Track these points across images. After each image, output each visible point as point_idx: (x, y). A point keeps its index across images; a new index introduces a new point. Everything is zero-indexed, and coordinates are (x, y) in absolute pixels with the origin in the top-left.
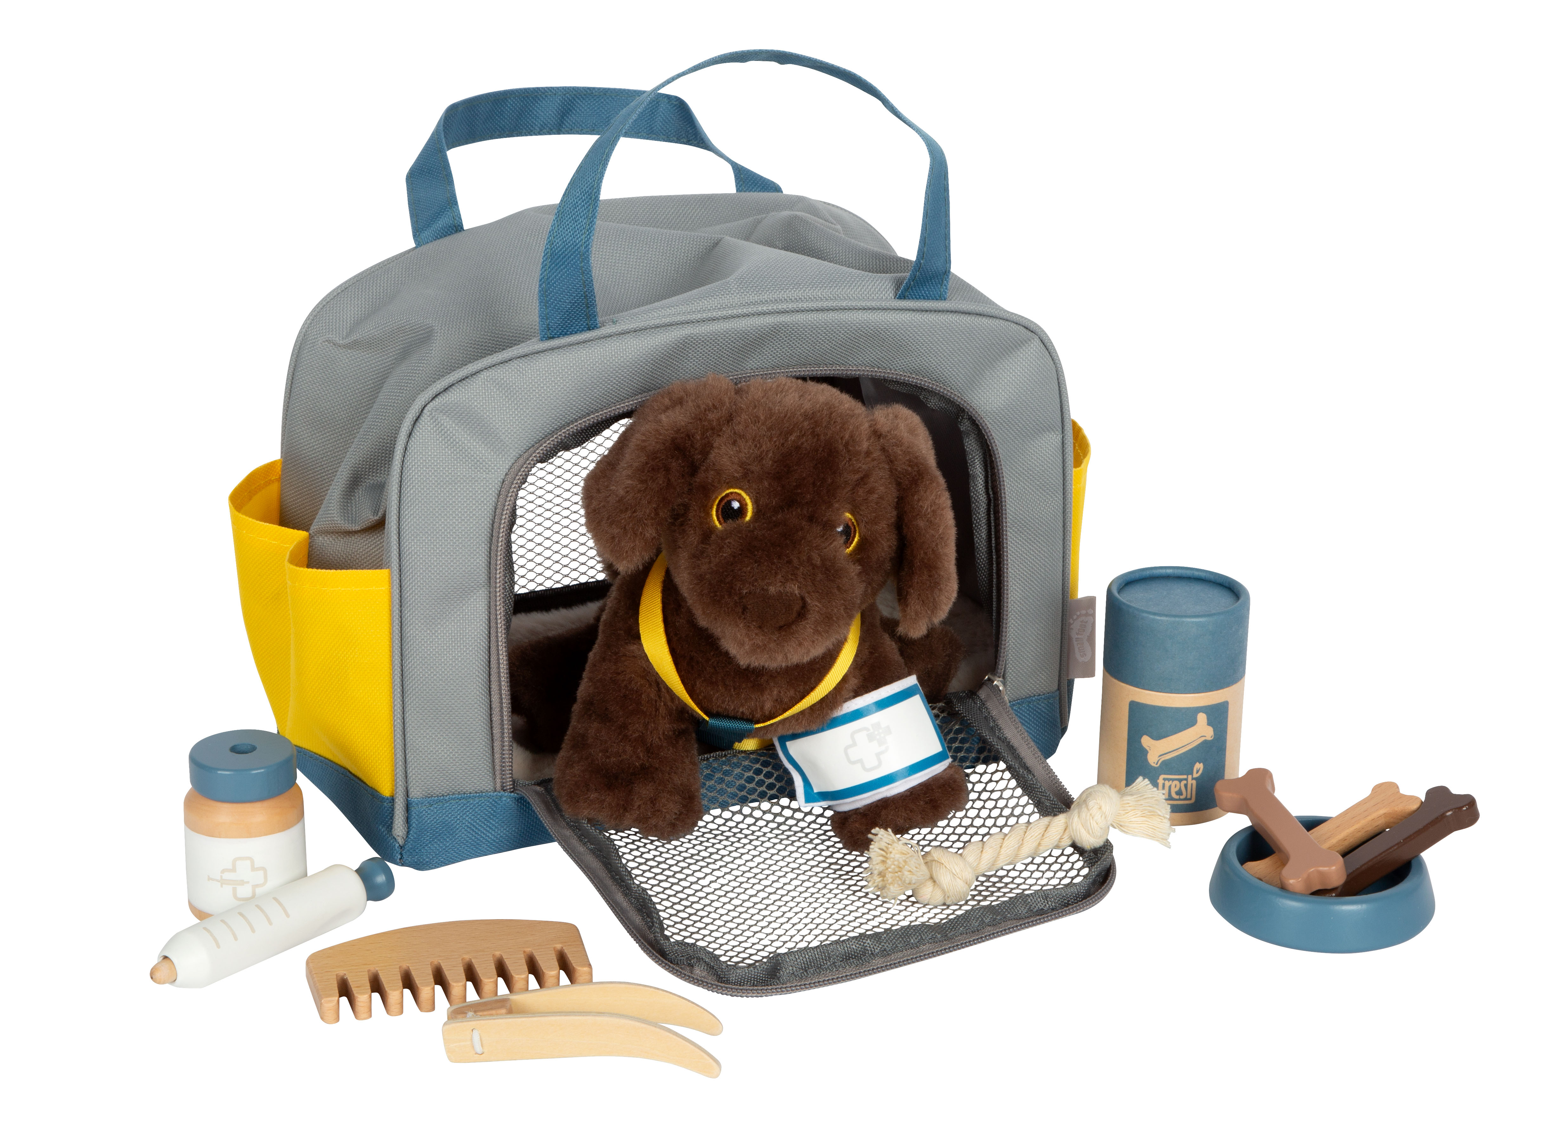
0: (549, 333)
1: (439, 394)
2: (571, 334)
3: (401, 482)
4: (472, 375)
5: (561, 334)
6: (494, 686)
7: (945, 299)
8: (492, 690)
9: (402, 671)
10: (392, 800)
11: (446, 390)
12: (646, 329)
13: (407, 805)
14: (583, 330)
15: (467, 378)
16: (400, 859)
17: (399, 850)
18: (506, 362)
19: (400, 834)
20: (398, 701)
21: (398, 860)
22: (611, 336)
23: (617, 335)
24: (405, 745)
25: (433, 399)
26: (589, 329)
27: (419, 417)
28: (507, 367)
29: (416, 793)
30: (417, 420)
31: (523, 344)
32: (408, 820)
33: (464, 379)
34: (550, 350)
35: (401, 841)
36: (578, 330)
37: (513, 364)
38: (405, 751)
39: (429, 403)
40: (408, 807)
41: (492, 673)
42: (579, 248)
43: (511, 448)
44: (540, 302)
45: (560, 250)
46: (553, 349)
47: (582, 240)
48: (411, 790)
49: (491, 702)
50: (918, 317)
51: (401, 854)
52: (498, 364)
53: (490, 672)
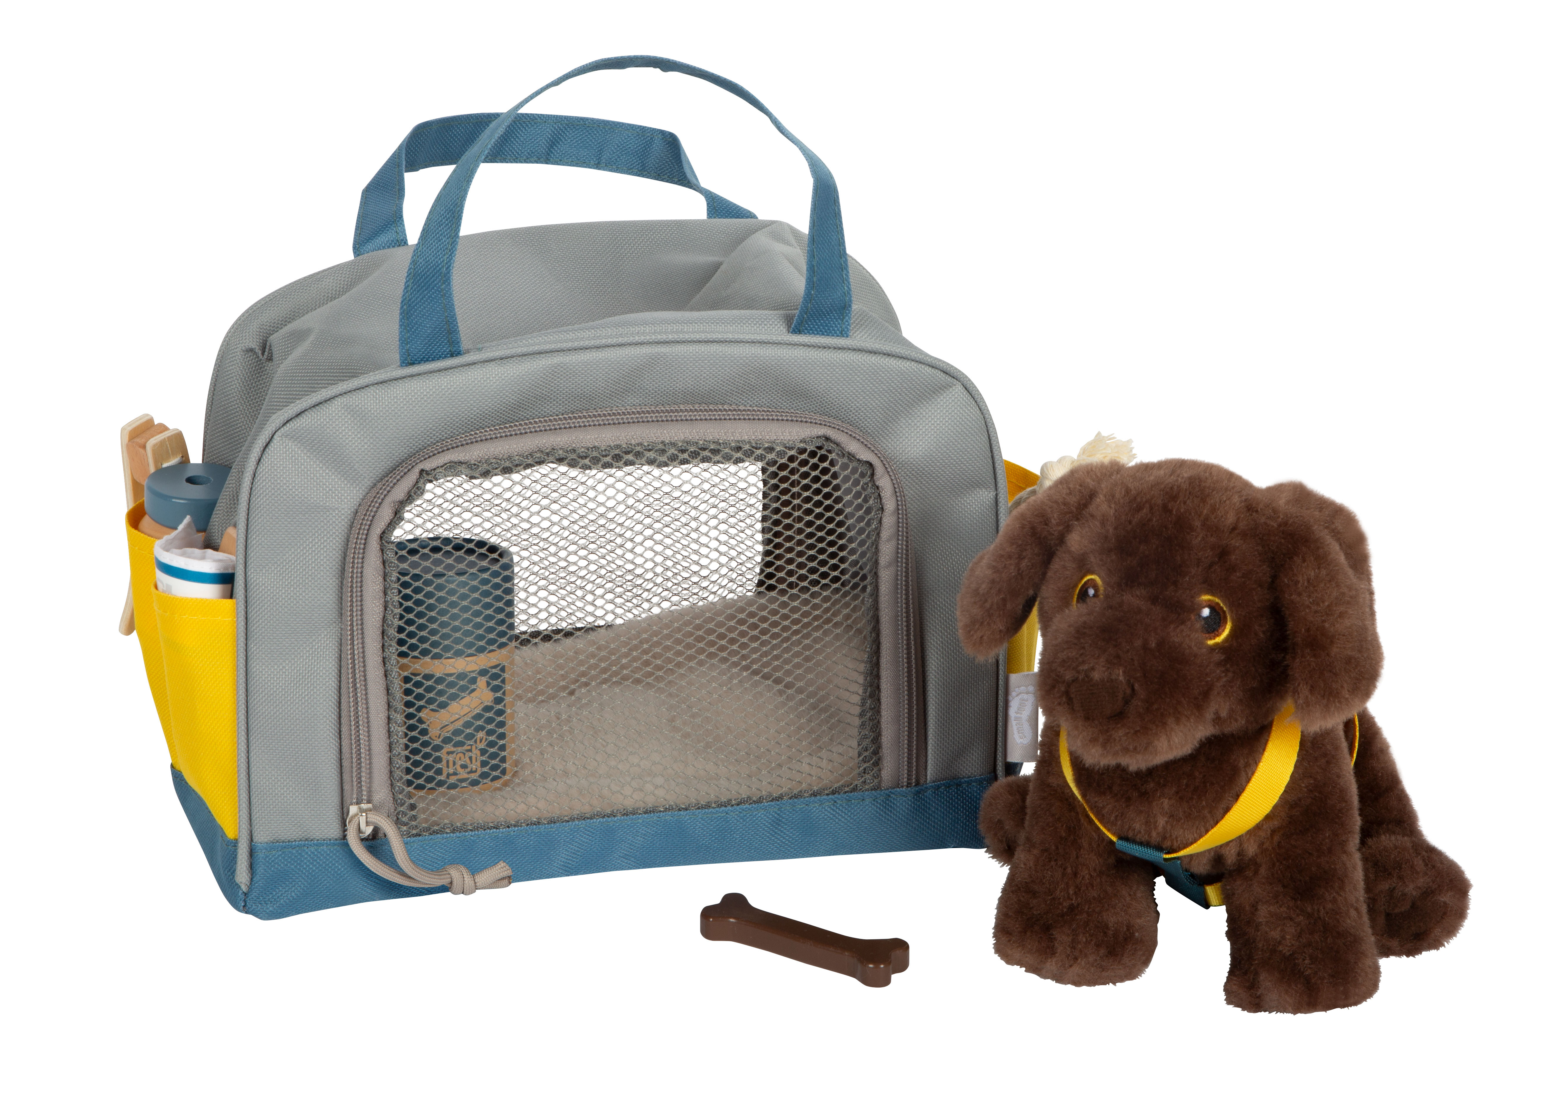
0: (409, 360)
1: (291, 419)
2: (433, 360)
3: (248, 510)
4: (326, 401)
5: (422, 360)
6: (344, 729)
7: (847, 337)
8: (342, 733)
9: (247, 708)
10: (235, 843)
11: (298, 415)
12: (512, 357)
13: (251, 850)
14: (445, 357)
15: (321, 403)
16: (244, 906)
17: (243, 897)
18: (363, 388)
19: (244, 880)
20: (243, 739)
21: (241, 908)
22: (475, 363)
23: (481, 362)
24: (249, 786)
25: (285, 424)
26: (452, 355)
27: (269, 442)
28: (362, 393)
29: (261, 837)
30: (267, 445)
31: (382, 371)
32: (251, 866)
33: (317, 405)
34: (409, 376)
35: (244, 888)
36: (440, 357)
37: (369, 390)
38: (249, 793)
39: (279, 429)
40: (252, 853)
41: (343, 715)
42: (440, 269)
43: (365, 478)
44: (401, 326)
45: (423, 271)
46: (412, 376)
47: (443, 261)
48: (255, 835)
49: (341, 746)
50: (814, 354)
51: (245, 901)
52: (354, 390)
53: (340, 715)
